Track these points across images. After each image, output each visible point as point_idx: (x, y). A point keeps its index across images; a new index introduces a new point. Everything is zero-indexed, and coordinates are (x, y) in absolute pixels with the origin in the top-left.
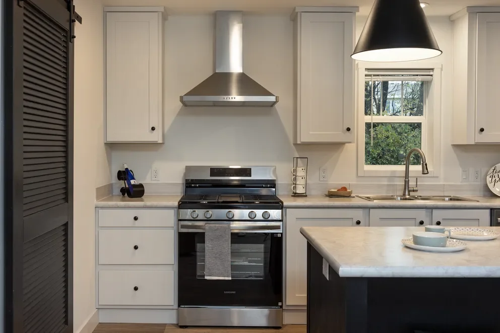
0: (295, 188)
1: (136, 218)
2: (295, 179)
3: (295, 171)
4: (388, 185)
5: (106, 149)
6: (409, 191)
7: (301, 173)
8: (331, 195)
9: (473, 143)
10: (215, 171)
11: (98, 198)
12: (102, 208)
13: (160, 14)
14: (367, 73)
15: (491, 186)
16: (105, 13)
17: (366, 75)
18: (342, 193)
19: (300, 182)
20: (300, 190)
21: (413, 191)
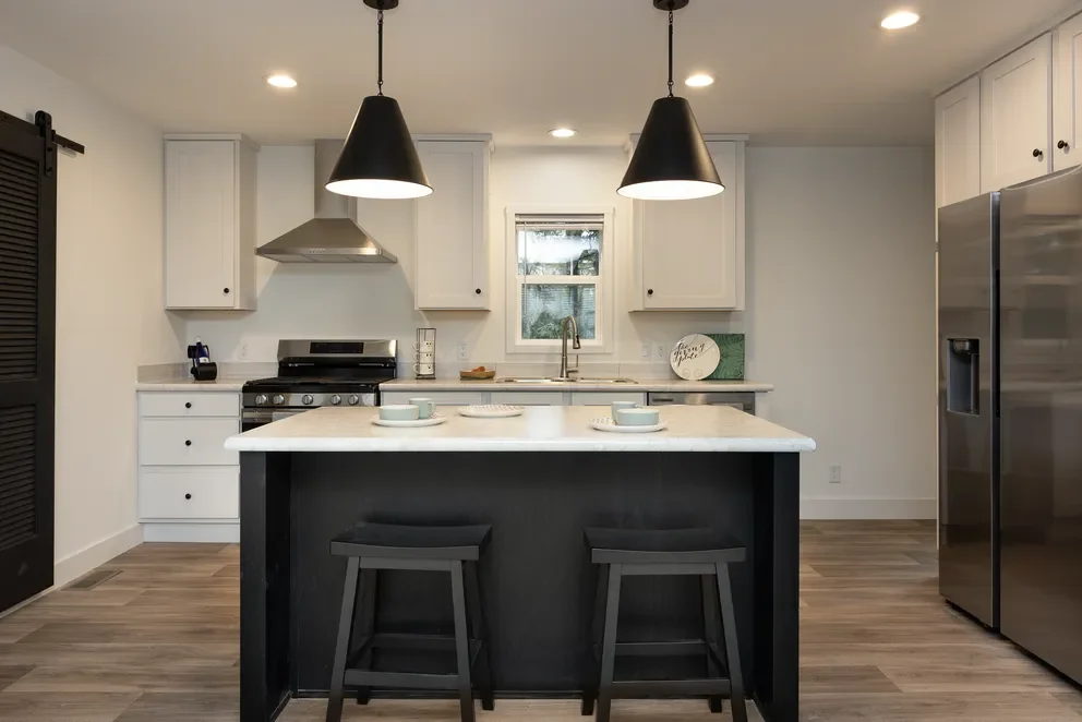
0: (418, 368)
1: (188, 405)
2: (418, 357)
3: (418, 346)
4: (547, 365)
5: (169, 318)
6: (568, 372)
7: (425, 348)
8: (465, 377)
9: (641, 309)
10: (317, 346)
11: (141, 379)
12: (145, 391)
13: (238, 144)
14: (518, 219)
15: (674, 365)
16: (165, 141)
17: (517, 223)
18: (477, 374)
19: (426, 359)
20: (425, 371)
21: (573, 371)
